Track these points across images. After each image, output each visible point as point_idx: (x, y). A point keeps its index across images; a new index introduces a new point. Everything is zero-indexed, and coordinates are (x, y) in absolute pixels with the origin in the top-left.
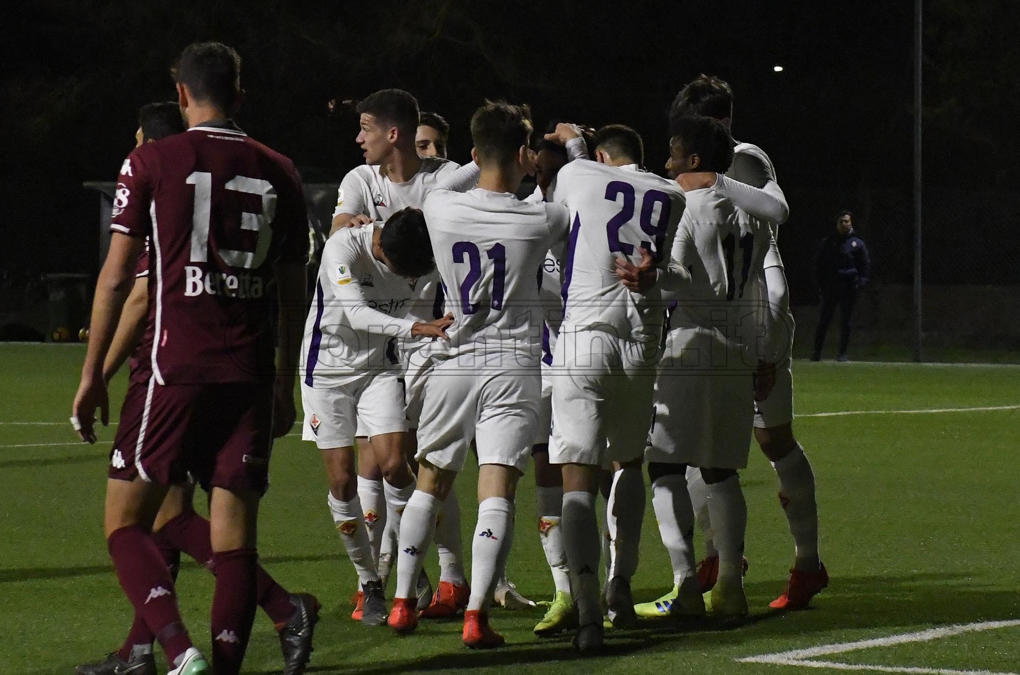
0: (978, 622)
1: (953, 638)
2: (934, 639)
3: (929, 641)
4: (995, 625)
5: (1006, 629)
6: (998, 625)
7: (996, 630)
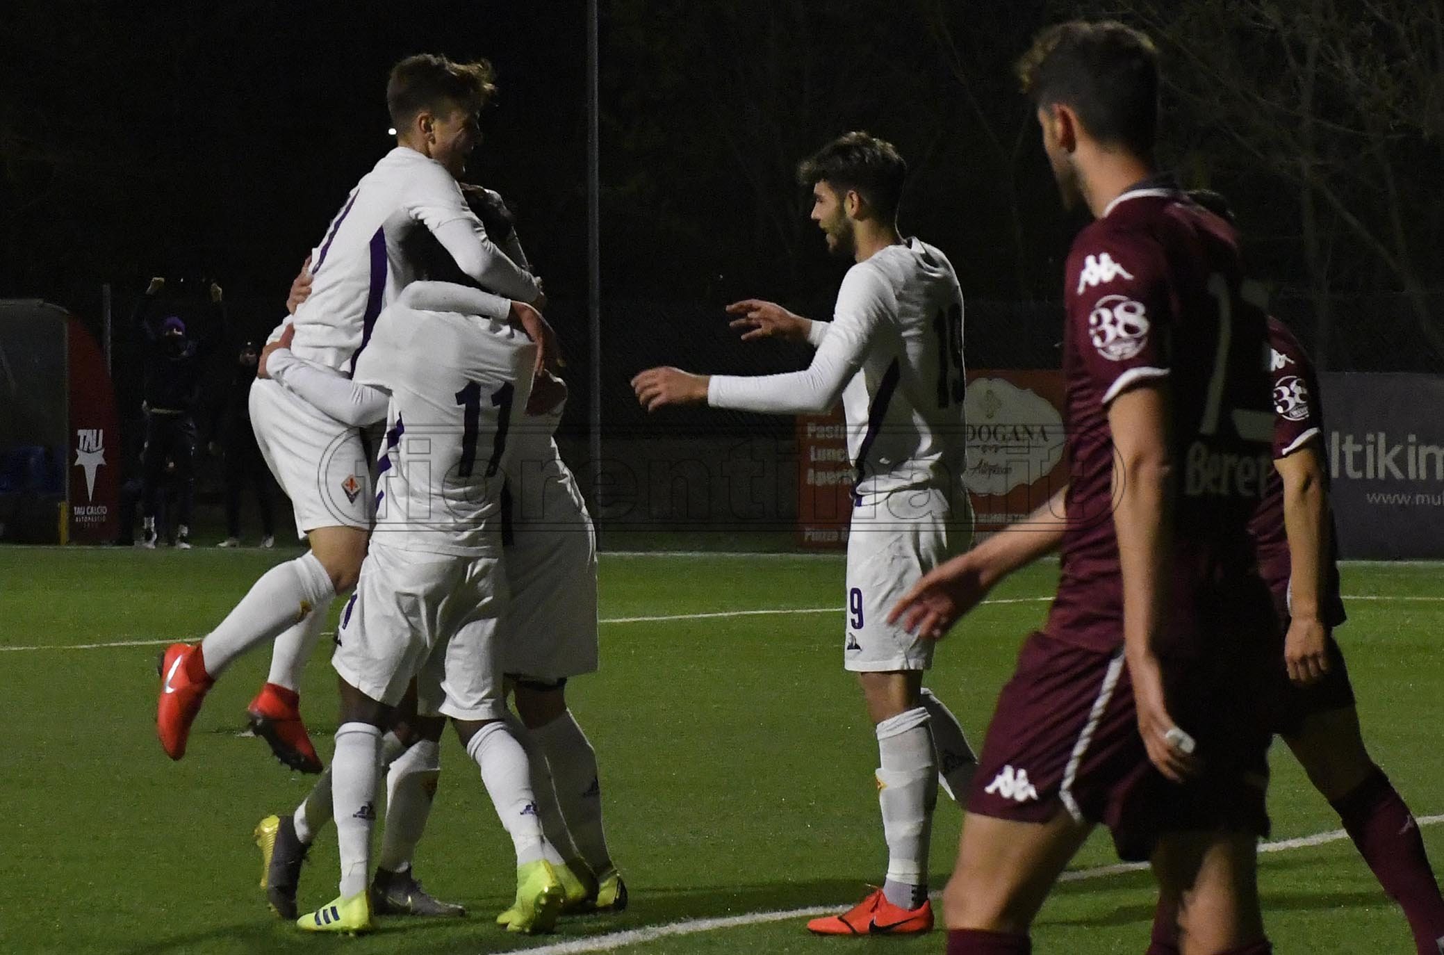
0: (681, 921)
1: (645, 944)
2: (619, 947)
3: (612, 949)
4: (706, 925)
5: (722, 931)
6: (710, 925)
7: (707, 933)
